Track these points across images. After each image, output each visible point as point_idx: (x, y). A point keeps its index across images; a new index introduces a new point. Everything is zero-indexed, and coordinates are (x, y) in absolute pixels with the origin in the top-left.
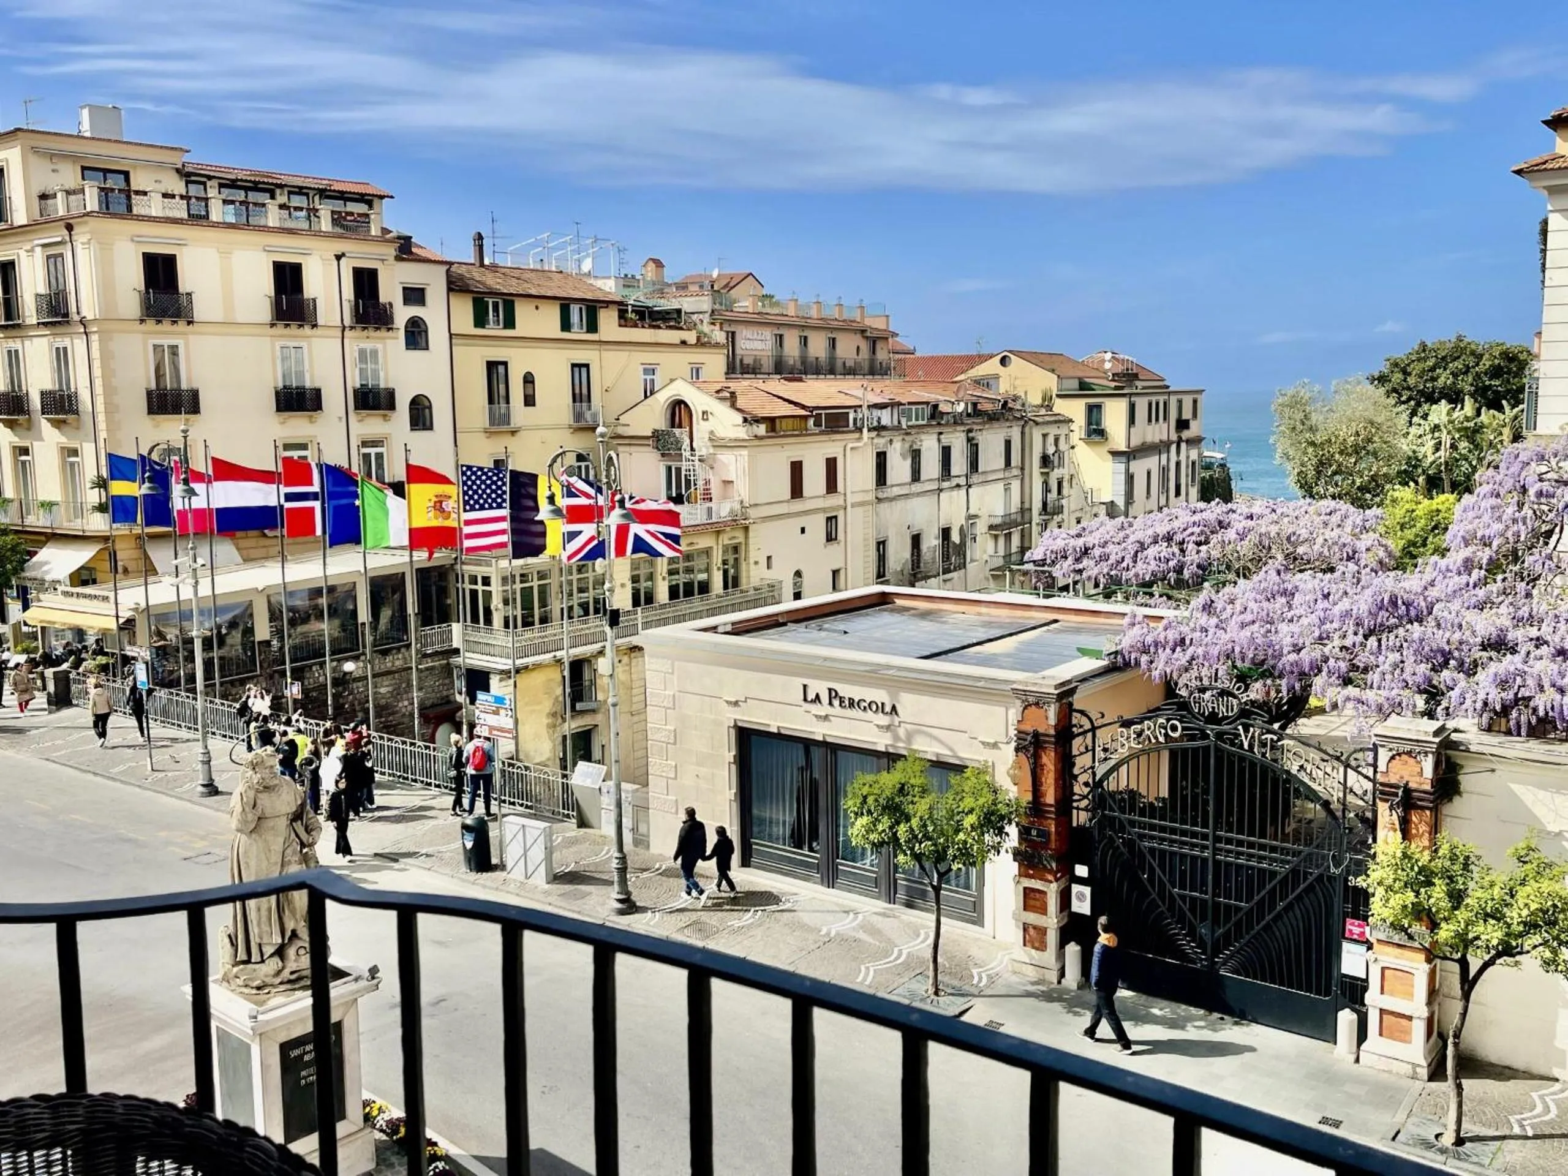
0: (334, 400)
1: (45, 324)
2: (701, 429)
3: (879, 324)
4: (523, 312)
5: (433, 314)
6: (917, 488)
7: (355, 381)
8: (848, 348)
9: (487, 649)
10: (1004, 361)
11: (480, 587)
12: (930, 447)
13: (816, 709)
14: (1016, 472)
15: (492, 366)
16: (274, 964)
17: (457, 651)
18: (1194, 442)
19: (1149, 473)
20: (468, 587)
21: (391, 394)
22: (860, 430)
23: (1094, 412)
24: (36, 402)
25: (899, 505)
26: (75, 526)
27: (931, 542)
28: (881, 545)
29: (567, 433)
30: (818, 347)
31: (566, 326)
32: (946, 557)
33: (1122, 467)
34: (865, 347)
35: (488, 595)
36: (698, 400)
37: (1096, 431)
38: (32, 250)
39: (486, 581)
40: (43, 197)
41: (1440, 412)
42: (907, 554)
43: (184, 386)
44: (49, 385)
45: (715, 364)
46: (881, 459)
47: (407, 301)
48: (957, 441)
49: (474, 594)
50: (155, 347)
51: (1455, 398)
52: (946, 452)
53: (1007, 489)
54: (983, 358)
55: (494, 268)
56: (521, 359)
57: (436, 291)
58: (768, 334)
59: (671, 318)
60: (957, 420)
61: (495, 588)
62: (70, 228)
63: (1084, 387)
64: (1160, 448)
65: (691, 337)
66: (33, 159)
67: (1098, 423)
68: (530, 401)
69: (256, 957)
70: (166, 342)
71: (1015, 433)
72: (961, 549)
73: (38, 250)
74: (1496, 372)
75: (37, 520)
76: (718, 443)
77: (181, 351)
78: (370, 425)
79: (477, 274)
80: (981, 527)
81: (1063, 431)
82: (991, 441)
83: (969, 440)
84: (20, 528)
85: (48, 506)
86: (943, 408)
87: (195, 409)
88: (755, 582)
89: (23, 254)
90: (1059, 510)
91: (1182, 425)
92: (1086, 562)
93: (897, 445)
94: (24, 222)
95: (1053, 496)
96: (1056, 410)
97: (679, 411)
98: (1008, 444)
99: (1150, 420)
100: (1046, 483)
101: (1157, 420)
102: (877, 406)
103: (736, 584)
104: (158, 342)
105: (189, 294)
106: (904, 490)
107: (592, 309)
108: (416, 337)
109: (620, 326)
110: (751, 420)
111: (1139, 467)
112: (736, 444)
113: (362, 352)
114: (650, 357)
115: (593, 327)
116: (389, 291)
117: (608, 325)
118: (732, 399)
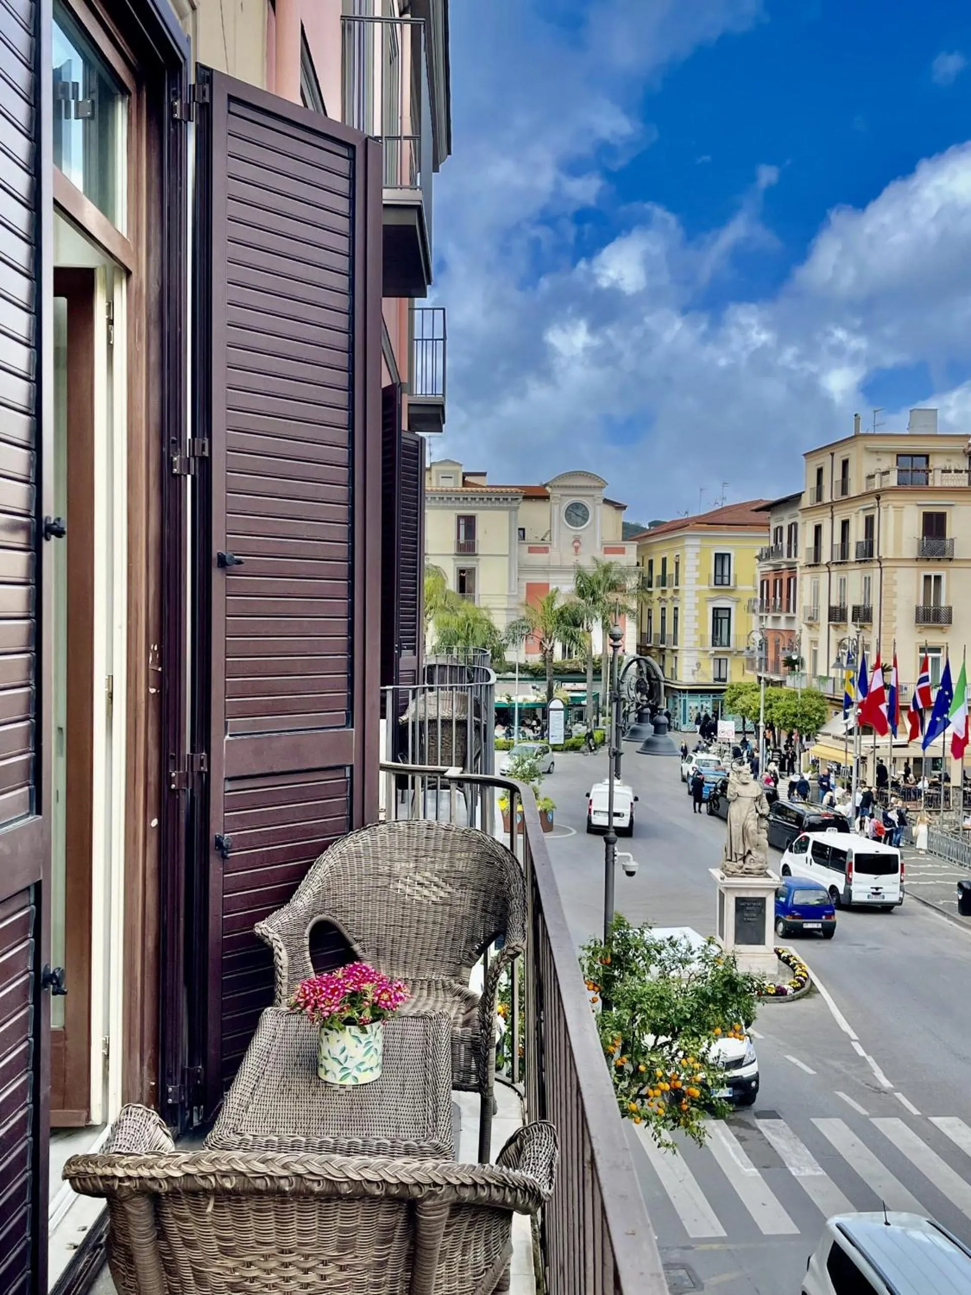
1: (860, 562)
16: (741, 863)
24: (849, 613)
38: (857, 513)
40: (869, 477)
43: (943, 605)
44: (859, 602)
50: (925, 577)
62: (878, 498)
66: (865, 453)
69: (734, 859)
70: (933, 573)
73: (861, 512)
77: (944, 580)
84: (832, 697)
87: (948, 621)
89: (853, 515)
94: (856, 495)
104: (928, 573)
105: (952, 540)
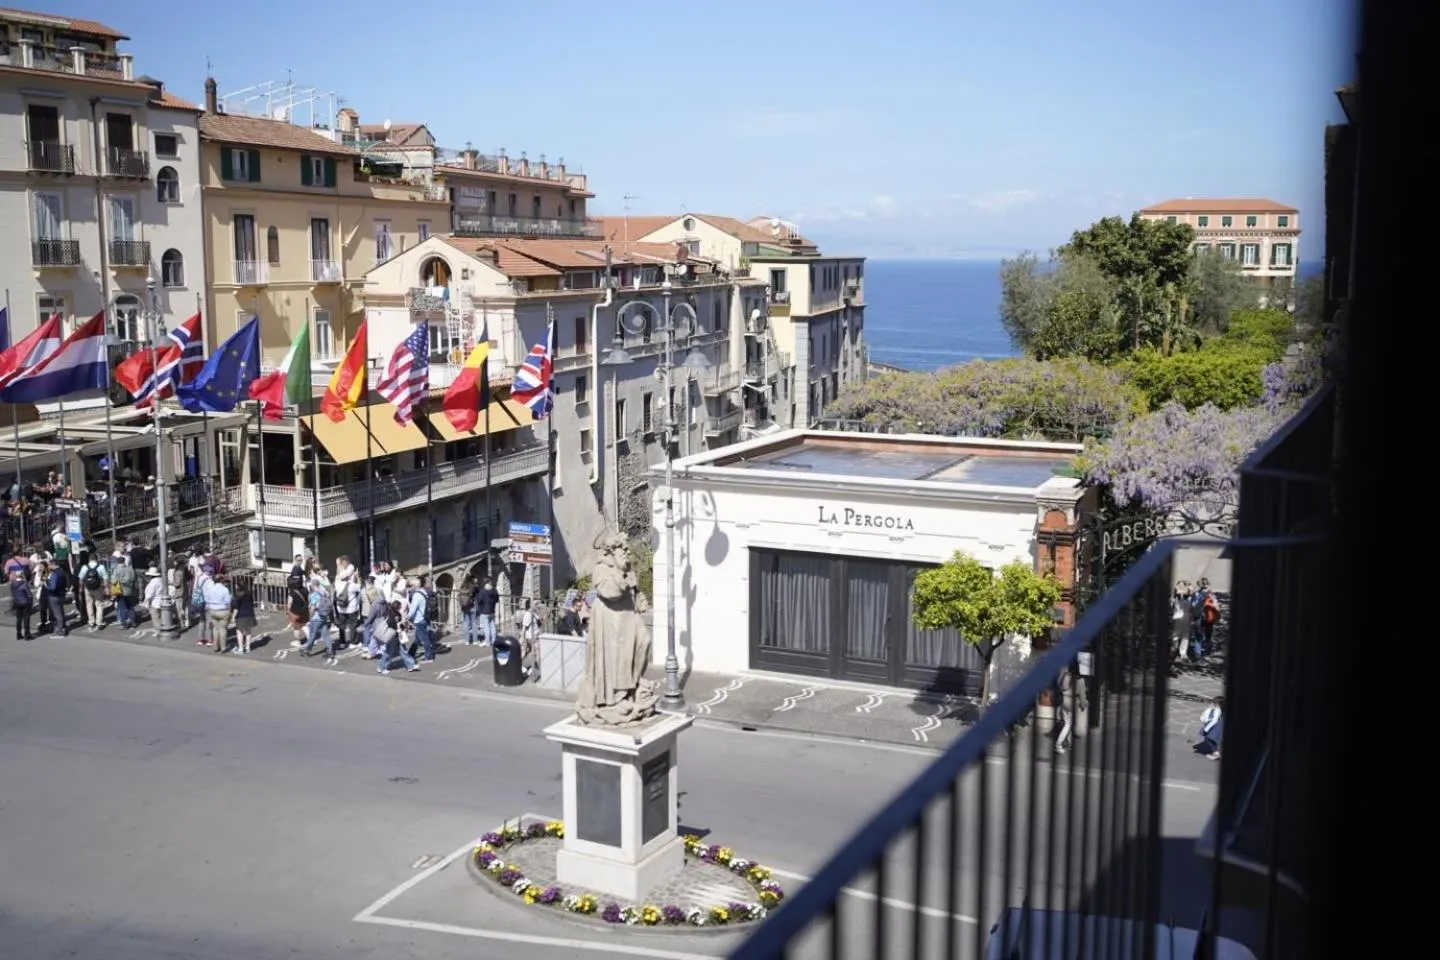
0: (91, 252)
2: (459, 287)
3: (576, 183)
4: (269, 169)
5: (185, 165)
7: (110, 234)
8: (551, 208)
10: (687, 224)
13: (832, 527)
14: (724, 335)
15: (238, 219)
17: (252, 513)
19: (824, 338)
21: (145, 246)
23: (777, 278)
28: (620, 406)
29: (306, 292)
30: (527, 207)
31: (307, 179)
33: (805, 332)
34: (566, 206)
36: (455, 258)
37: (781, 298)
45: (440, 221)
47: (160, 150)
54: (670, 221)
58: (483, 191)
61: (297, 447)
63: (763, 254)
64: (831, 315)
65: (419, 194)
67: (783, 289)
68: (274, 258)
71: (723, 297)
72: (683, 411)
76: (480, 303)
78: (125, 280)
80: (699, 390)
81: (761, 295)
96: (752, 274)
97: (435, 267)
98: (718, 307)
99: (825, 287)
101: (830, 287)
107: (329, 162)
108: (168, 188)
109: (355, 180)
110: (517, 281)
111: (818, 332)
112: (497, 304)
113: (116, 204)
114: (383, 212)
115: (331, 181)
116: (142, 140)
117: (345, 179)
118: (495, 258)
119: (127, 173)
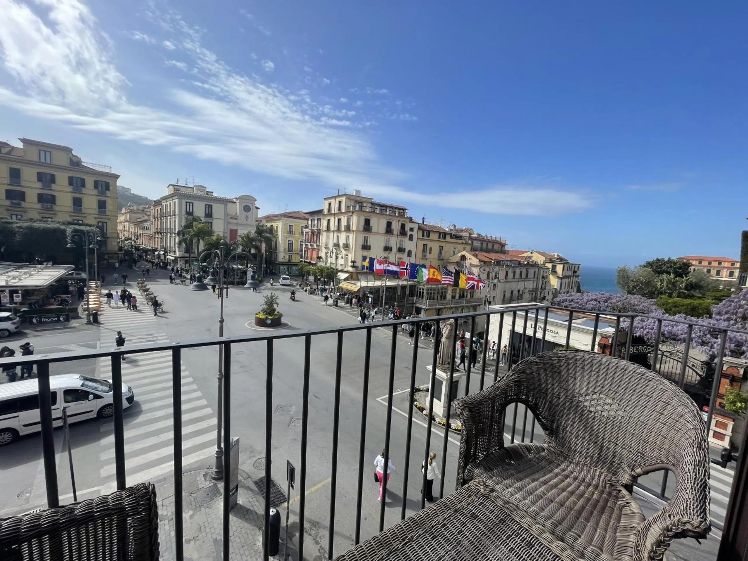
0: (394, 249)
1: (345, 231)
2: (468, 262)
3: (504, 242)
4: (432, 234)
5: (415, 233)
6: (514, 280)
7: (398, 246)
8: (496, 247)
9: (421, 304)
10: (531, 253)
11: (422, 291)
12: (518, 271)
14: (536, 279)
15: (424, 245)
17: (414, 303)
18: (577, 276)
19: (566, 283)
20: (419, 290)
21: (405, 249)
22: (503, 266)
23: (554, 267)
24: (341, 245)
25: (509, 284)
26: (346, 269)
27: (515, 293)
28: (505, 292)
29: (436, 260)
30: (490, 246)
31: (439, 238)
32: (518, 297)
33: (560, 281)
34: (500, 247)
35: (423, 293)
36: (468, 255)
37: (554, 272)
39: (423, 289)
40: (348, 207)
41: (665, 276)
42: (510, 295)
43: (368, 244)
44: (344, 242)
45: (469, 247)
46: (507, 272)
47: (410, 231)
48: (524, 271)
49: (420, 292)
50: (365, 237)
51: (669, 273)
52: (521, 272)
53: (533, 283)
54: (527, 252)
55: (426, 225)
56: (430, 244)
57: (416, 230)
58: (480, 242)
59: (460, 237)
60: (525, 265)
61: (425, 291)
62: (353, 213)
63: (551, 261)
64: (568, 277)
65: (464, 242)
66: (347, 200)
67: (555, 269)
68: (430, 253)
70: (366, 236)
71: (537, 270)
72: (522, 295)
73: (346, 217)
74: (680, 268)
75: (339, 267)
76: (472, 265)
77: (369, 238)
78: (399, 255)
79: (423, 226)
80: (527, 291)
81: (548, 271)
82: (531, 271)
83: (527, 270)
84: (335, 269)
85: (341, 265)
86: (521, 262)
87: (370, 249)
88: (477, 297)
89: (343, 217)
90: (545, 289)
91: (575, 272)
92: (572, 303)
93: (511, 270)
94: (344, 212)
95: (544, 286)
96: (545, 266)
97: (463, 258)
98: (535, 272)
99: (567, 270)
100: (542, 282)
101: (569, 270)
102: (507, 261)
103: (473, 297)
105: (372, 227)
106: (511, 280)
107: (445, 234)
108: (411, 238)
109: (450, 239)
110: (480, 261)
111: (564, 281)
112: (476, 266)
113: (400, 240)
114: (455, 245)
115: (445, 238)
116: (407, 228)
117: (448, 238)
118: (476, 256)
119: (403, 232)
